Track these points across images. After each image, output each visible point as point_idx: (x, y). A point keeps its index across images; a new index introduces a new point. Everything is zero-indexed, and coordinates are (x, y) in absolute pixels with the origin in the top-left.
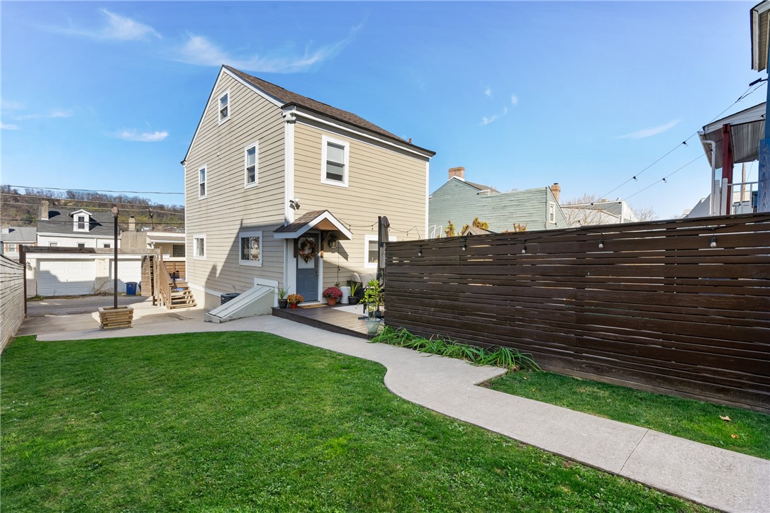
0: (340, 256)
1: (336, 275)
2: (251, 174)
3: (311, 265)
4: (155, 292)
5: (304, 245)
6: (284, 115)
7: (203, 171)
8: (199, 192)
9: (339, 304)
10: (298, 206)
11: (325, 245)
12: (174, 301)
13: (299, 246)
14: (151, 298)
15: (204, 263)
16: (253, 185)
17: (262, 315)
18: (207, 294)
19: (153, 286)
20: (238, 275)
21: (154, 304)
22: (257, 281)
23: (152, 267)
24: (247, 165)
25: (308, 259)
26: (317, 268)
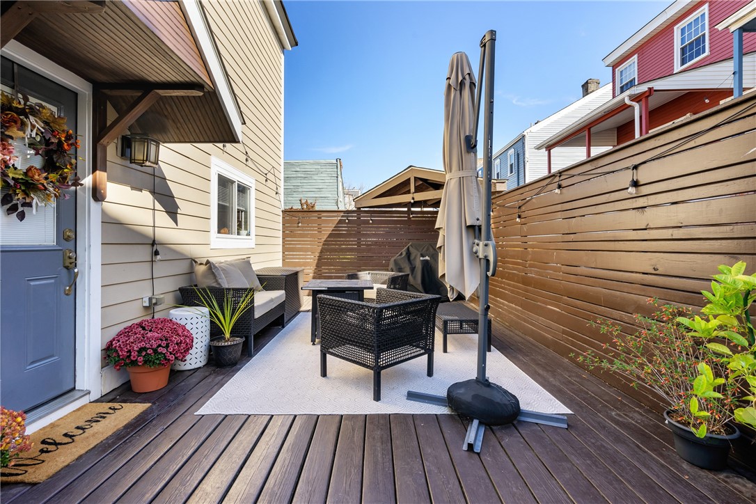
0: (158, 206)
3: (37, 230)
25: (26, 194)
26: (71, 245)
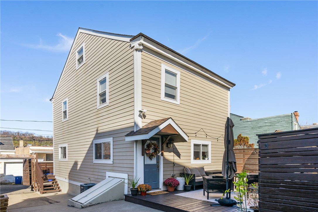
0: (175, 155)
1: (172, 169)
2: (102, 98)
3: (154, 162)
4: (33, 183)
5: (149, 146)
6: (132, 46)
7: (65, 103)
8: (63, 117)
9: (176, 191)
10: (144, 116)
11: (165, 146)
12: (45, 188)
13: (145, 147)
14: (31, 187)
15: (67, 163)
16: (105, 105)
17: (115, 200)
18: (70, 184)
19: (31, 179)
20: (92, 170)
21: (32, 190)
22: (108, 174)
23: (30, 166)
24: (99, 91)
25: (152, 157)
26: (158, 164)
